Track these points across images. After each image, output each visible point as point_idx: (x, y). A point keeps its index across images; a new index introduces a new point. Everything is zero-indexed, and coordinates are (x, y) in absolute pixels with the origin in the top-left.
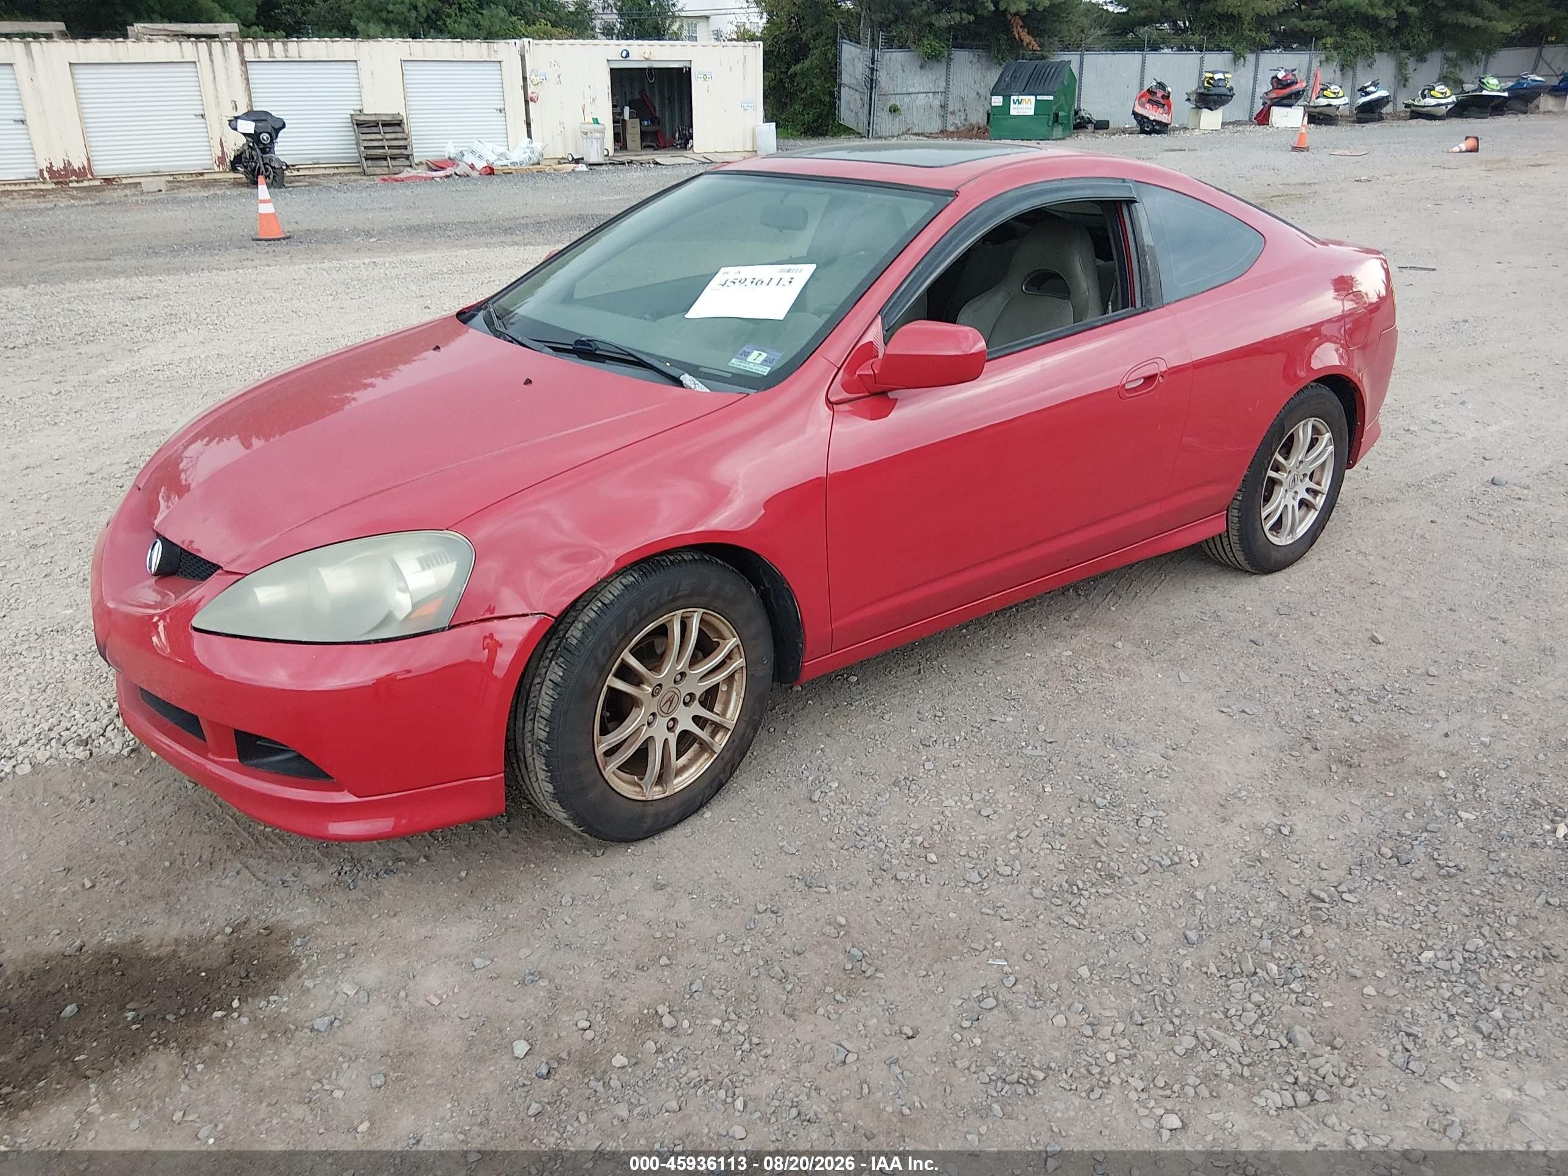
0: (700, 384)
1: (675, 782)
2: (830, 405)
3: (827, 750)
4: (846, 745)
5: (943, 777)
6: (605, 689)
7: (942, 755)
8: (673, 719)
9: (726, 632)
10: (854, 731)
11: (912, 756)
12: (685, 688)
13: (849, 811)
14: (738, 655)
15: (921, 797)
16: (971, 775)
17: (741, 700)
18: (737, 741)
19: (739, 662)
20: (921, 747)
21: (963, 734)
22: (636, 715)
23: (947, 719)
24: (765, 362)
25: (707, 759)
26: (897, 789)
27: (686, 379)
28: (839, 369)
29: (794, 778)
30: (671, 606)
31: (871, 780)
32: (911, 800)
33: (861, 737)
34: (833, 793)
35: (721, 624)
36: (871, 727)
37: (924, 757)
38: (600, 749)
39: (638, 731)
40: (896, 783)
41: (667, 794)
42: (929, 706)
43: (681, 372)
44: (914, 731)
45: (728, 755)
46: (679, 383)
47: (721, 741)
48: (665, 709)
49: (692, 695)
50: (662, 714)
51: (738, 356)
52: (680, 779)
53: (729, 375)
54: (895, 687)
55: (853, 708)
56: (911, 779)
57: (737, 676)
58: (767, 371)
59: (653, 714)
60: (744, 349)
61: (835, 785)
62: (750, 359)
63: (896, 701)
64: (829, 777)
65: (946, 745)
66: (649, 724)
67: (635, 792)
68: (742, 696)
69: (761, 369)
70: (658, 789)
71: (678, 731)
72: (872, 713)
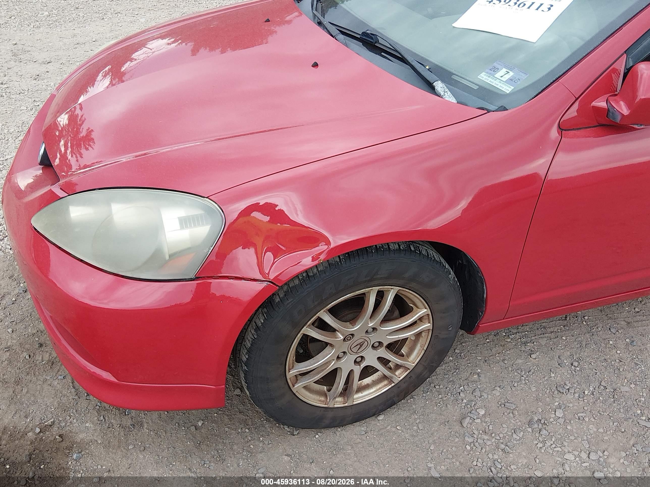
0: (449, 93)
1: (356, 396)
2: (560, 131)
3: (482, 375)
4: (498, 373)
5: (569, 427)
6: (299, 336)
7: (571, 405)
8: (362, 357)
9: (419, 304)
10: (506, 362)
11: (548, 399)
12: (374, 338)
13: (489, 443)
14: (427, 320)
15: (548, 444)
16: (592, 432)
17: (423, 352)
18: (414, 377)
19: (427, 325)
20: (556, 392)
21: (591, 389)
22: (328, 352)
23: (581, 370)
24: (511, 81)
25: (386, 385)
26: (530, 430)
27: (439, 86)
28: (577, 99)
29: (452, 398)
30: (369, 283)
31: (511, 415)
32: (540, 445)
33: (510, 369)
34: (479, 421)
35: (415, 298)
36: (520, 361)
37: (556, 404)
38: (291, 374)
39: (327, 363)
40: (530, 423)
41: (346, 404)
42: (569, 353)
43: (436, 78)
44: (553, 375)
45: (404, 386)
46: (431, 87)
47: (400, 375)
48: (355, 350)
49: (380, 344)
50: (352, 353)
51: (487, 70)
52: (360, 395)
53: (476, 87)
54: (544, 328)
55: (509, 340)
56: (541, 422)
57: (423, 334)
58: (510, 90)
59: (344, 353)
60: (495, 64)
61: (482, 412)
62: (498, 75)
63: (543, 342)
64: (479, 404)
65: (577, 395)
66: (338, 358)
67: (320, 401)
68: (425, 348)
69: (505, 87)
70: (340, 399)
71: (363, 365)
72: (523, 348)
